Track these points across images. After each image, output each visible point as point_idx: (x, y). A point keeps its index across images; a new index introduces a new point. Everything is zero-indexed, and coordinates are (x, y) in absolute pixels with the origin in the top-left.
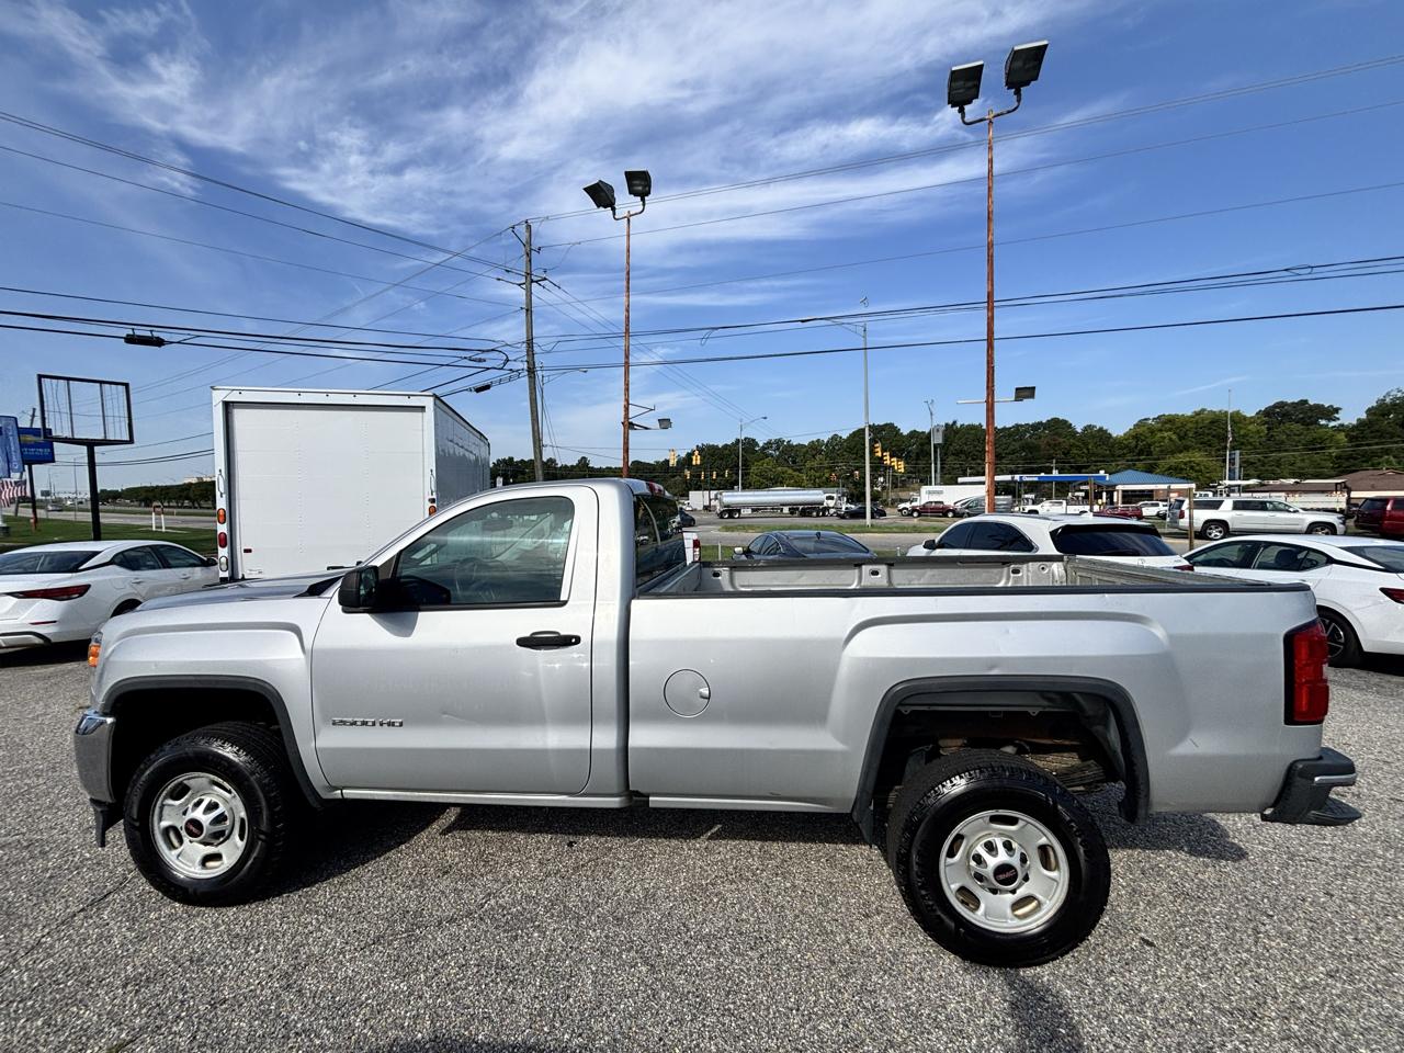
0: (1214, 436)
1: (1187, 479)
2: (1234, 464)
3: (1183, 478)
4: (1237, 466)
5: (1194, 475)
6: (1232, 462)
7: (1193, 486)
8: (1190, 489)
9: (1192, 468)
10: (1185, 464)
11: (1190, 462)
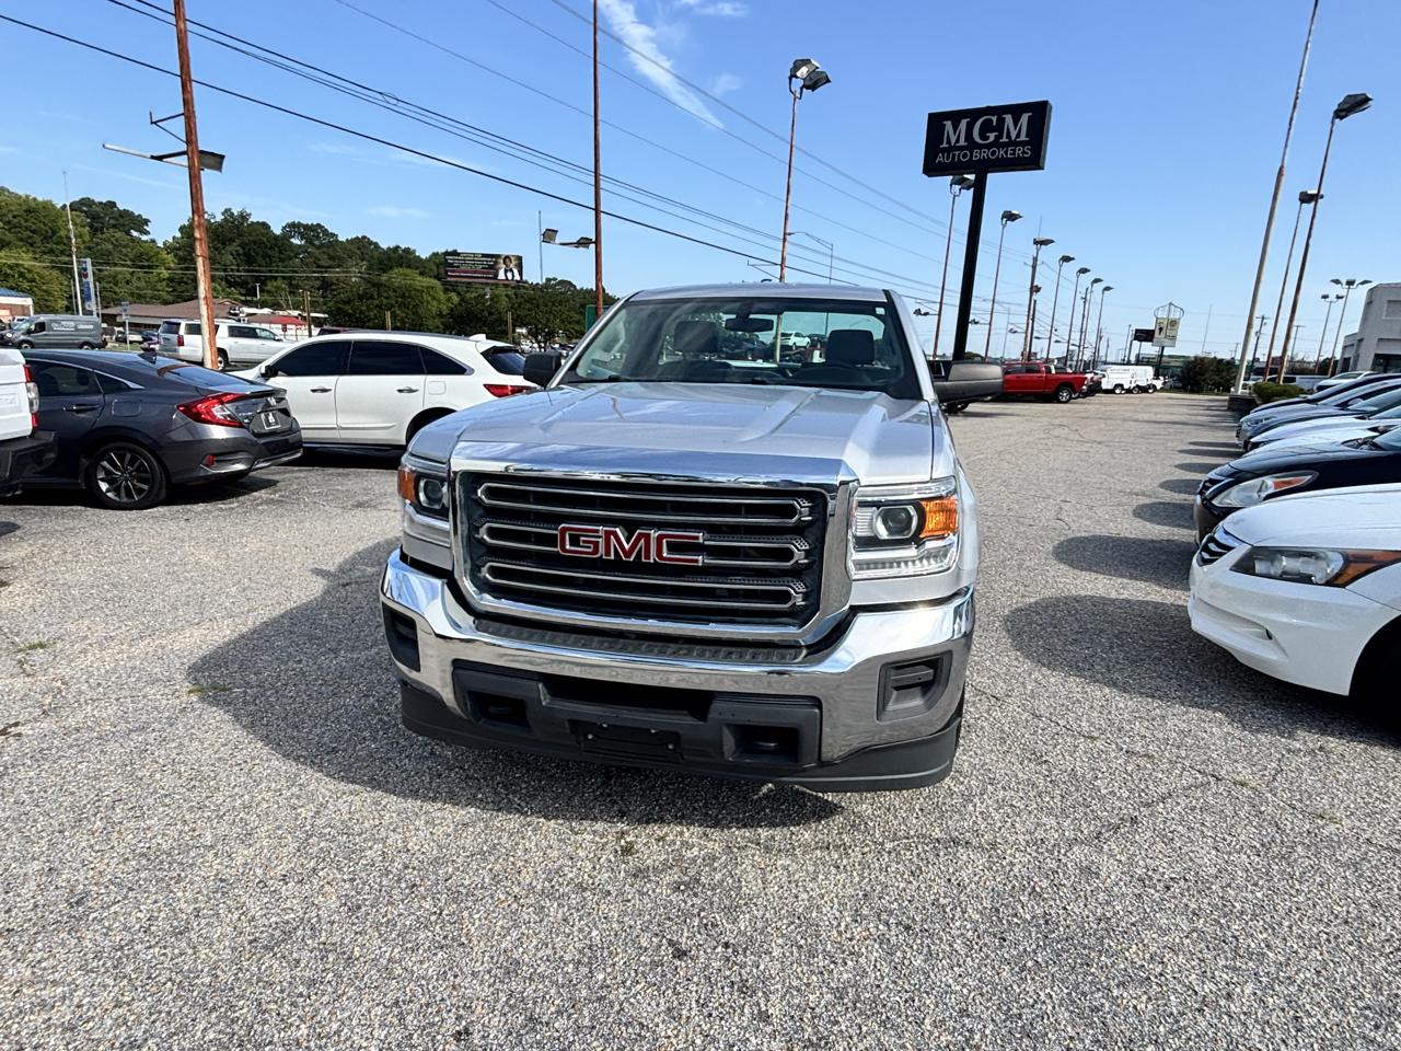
0: (34, 232)
1: (16, 289)
2: (86, 276)
3: (12, 288)
4: (90, 279)
5: (26, 285)
6: (83, 274)
7: (29, 301)
8: (24, 309)
9: (21, 275)
10: (11, 267)
11: (17, 265)
